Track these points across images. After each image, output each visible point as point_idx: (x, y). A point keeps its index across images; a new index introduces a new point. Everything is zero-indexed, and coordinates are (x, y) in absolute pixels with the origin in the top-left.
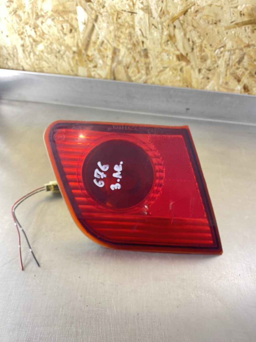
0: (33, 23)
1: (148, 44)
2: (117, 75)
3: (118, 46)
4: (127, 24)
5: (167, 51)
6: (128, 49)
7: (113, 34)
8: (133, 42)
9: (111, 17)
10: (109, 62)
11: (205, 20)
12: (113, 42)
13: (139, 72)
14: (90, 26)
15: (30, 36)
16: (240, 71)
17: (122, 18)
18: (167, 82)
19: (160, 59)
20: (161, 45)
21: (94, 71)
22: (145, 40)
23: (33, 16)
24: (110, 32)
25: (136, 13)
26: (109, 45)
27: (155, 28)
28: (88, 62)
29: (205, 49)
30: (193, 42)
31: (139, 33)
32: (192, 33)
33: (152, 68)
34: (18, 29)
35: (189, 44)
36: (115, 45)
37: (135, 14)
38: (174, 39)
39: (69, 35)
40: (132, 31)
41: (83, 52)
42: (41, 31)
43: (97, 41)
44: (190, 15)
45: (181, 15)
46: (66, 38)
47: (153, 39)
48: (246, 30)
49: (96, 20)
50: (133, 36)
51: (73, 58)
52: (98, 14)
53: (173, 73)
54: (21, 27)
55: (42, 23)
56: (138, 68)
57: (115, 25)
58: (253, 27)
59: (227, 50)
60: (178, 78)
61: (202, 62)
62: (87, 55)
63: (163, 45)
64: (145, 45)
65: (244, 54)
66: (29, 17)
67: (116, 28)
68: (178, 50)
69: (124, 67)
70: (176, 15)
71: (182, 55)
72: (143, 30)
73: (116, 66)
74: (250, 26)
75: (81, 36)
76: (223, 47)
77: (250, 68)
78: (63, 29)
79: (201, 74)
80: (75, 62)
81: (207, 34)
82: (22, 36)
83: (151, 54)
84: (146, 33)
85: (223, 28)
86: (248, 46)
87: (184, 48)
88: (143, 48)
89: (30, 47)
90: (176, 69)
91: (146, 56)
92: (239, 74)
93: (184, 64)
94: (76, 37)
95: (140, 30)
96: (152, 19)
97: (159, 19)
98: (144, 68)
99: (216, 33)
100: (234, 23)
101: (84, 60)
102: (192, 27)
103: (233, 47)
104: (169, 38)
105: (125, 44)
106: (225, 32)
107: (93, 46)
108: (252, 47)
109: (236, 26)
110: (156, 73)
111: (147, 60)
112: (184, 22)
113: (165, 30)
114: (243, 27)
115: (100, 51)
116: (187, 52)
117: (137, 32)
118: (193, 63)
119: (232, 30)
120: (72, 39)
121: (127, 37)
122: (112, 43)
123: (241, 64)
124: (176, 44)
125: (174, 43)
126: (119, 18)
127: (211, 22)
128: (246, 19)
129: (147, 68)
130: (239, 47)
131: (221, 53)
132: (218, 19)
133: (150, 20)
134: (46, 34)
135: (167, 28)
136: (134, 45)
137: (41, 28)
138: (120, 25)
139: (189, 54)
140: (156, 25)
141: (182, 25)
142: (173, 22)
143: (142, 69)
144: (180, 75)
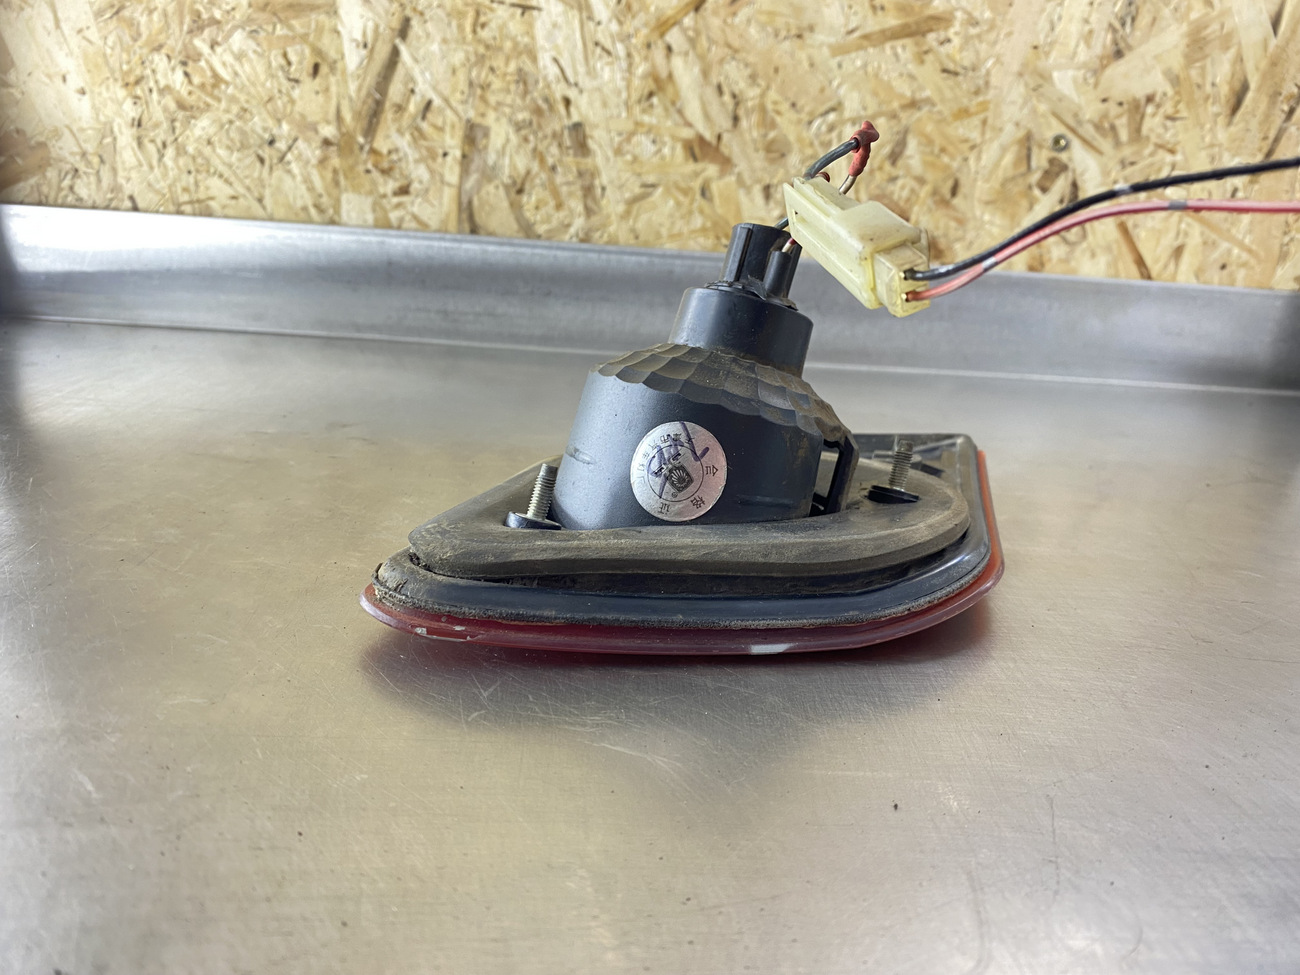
0: (179, 46)
1: (585, 108)
2: (480, 218)
3: (483, 115)
4: (508, 45)
5: (650, 130)
6: (519, 127)
7: (462, 76)
8: (534, 100)
9: (454, 23)
10: (452, 175)
11: (763, 27)
12: (465, 102)
13: (559, 206)
14: (382, 53)
15: (165, 90)
16: (903, 188)
17: (493, 25)
18: (658, 235)
19: (629, 157)
20: (628, 107)
21: (399, 206)
22: (572, 94)
23: (181, 23)
24: (454, 72)
25: (539, 9)
26: (449, 113)
27: (605, 55)
28: (376, 174)
29: (778, 119)
30: (734, 96)
31: (553, 71)
32: (727, 67)
33: (603, 189)
34: (125, 67)
35: (723, 104)
36: (471, 114)
37: (535, 13)
38: (670, 90)
39: (309, 85)
40: (528, 66)
41: (361, 140)
42: (209, 73)
43: (408, 101)
44: (715, 13)
45: (686, 14)
46: (296, 93)
47: (599, 89)
48: (896, 55)
49: (403, 31)
50: (530, 81)
51: (323, 162)
52: (408, 12)
53: (678, 204)
54: (135, 59)
55: (213, 45)
56: (555, 193)
57: (471, 49)
58: (917, 44)
59: (849, 120)
60: (698, 221)
61: (772, 161)
62: (373, 151)
63: (637, 109)
64: (572, 109)
65: (906, 132)
66: (167, 25)
67: (473, 59)
68: (689, 125)
69: (507, 187)
70: (670, 12)
71: (701, 139)
72: (563, 63)
73: (479, 186)
74: (908, 41)
75: (353, 87)
76: (833, 109)
77: (930, 176)
78: (289, 63)
79: (772, 204)
80: (329, 175)
81: (776, 70)
82: (139, 91)
83: (599, 139)
84: (576, 73)
85: (826, 51)
86: (913, 104)
87: (707, 116)
88: (567, 122)
89: (165, 125)
90: (686, 192)
91: (582, 147)
92: (900, 197)
93: (711, 170)
94: (334, 89)
95: (556, 60)
96: (591, 25)
97: (614, 27)
98: (577, 189)
99: (806, 64)
100: (856, 35)
101: (361, 168)
102: (726, 50)
103: (865, 108)
104: (651, 85)
105: (507, 110)
106: (834, 63)
107: (395, 120)
108: (926, 109)
109: (865, 43)
110: (621, 208)
111: (588, 162)
112: (698, 32)
113: (637, 59)
114: (888, 46)
115: (418, 135)
116: (717, 130)
117: (545, 67)
118: (741, 166)
119: (853, 55)
120: (321, 98)
121: (513, 87)
122: (460, 108)
123: (900, 163)
124: (678, 105)
125: (673, 103)
126: (483, 26)
127: (783, 33)
128: (892, 21)
129: (588, 191)
130: (884, 108)
131: (831, 128)
132: (805, 24)
133: (586, 29)
134: (227, 84)
135: (644, 52)
136: (538, 111)
137: (207, 62)
138: (488, 47)
139: (726, 137)
140: (608, 45)
141: (693, 42)
142: (662, 35)
143: (571, 194)
144: (701, 212)
